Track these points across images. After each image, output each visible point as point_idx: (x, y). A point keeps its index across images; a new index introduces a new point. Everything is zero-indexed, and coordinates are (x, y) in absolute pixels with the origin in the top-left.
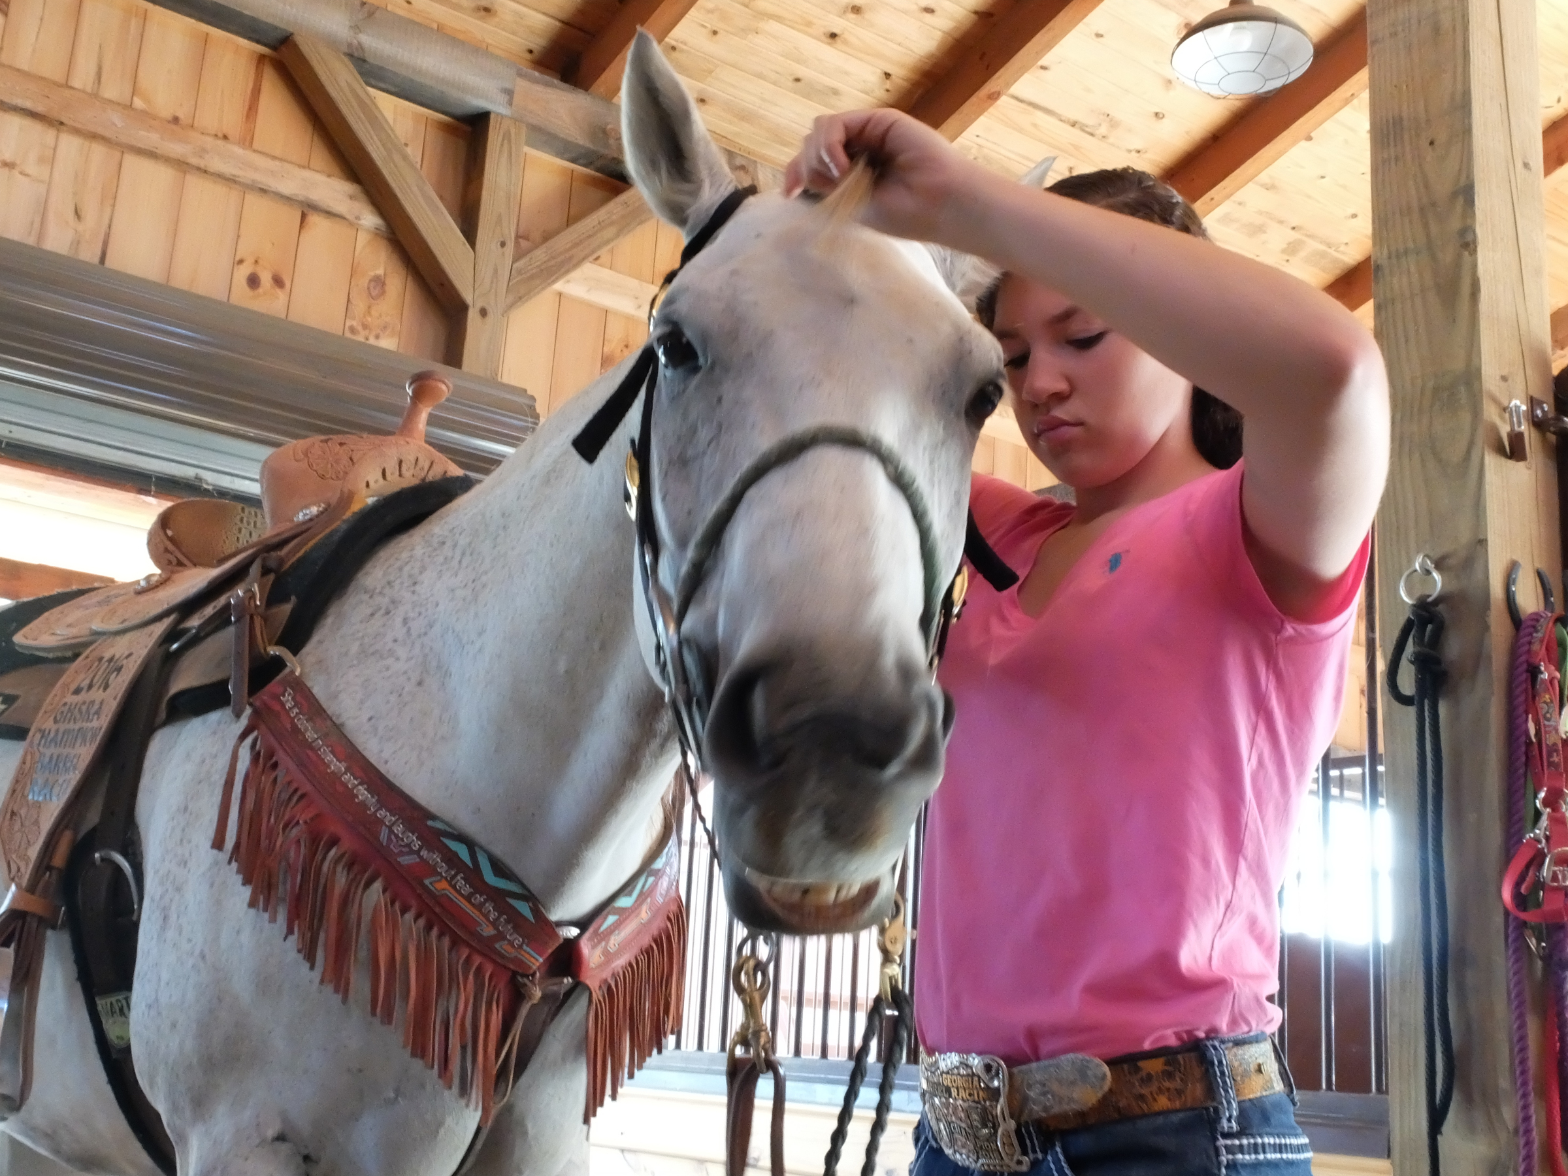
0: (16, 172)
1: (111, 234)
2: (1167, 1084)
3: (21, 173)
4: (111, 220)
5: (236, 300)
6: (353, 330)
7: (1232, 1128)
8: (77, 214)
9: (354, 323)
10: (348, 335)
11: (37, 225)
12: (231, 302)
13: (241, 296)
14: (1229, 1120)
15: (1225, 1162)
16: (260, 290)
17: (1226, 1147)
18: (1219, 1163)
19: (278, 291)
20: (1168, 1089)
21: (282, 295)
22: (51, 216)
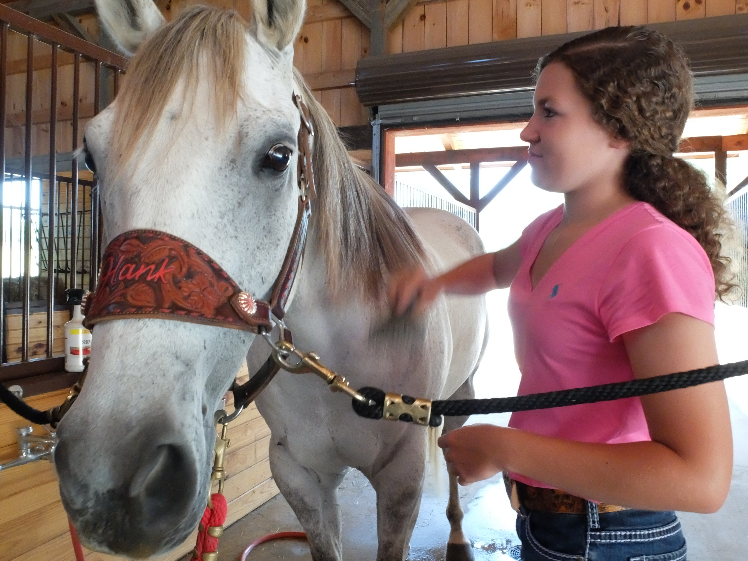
0: (580, 4)
1: (621, 12)
2: (566, 501)
3: (582, 4)
4: (620, 6)
5: (679, 18)
6: (740, 9)
7: (595, 526)
8: (606, 10)
9: (741, 5)
10: (739, 12)
11: (591, 21)
12: (678, 19)
13: (682, 15)
14: (594, 522)
15: (589, 542)
16: (690, 9)
17: (591, 535)
18: (586, 543)
19: (699, 6)
20: (566, 503)
21: (701, 7)
22: (596, 15)
